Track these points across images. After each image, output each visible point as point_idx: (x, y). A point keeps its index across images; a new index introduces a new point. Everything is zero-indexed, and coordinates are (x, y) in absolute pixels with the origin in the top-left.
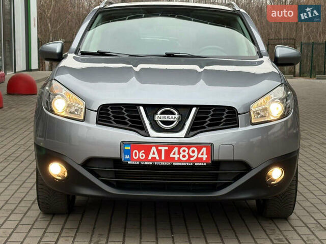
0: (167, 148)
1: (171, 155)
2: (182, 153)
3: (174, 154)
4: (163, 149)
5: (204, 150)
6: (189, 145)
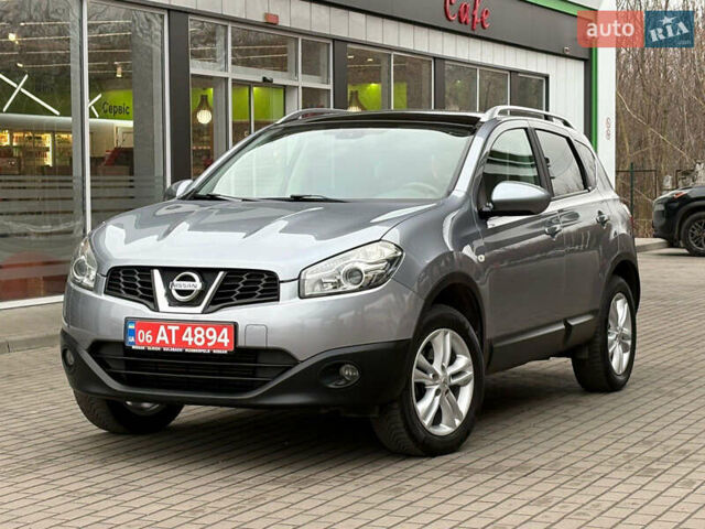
0: (177, 328)
1: (184, 339)
2: (197, 336)
3: (187, 336)
4: (174, 328)
5: (225, 331)
6: (206, 325)
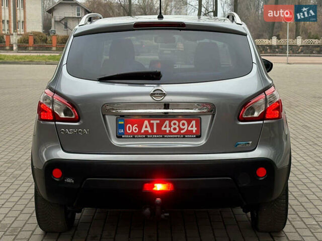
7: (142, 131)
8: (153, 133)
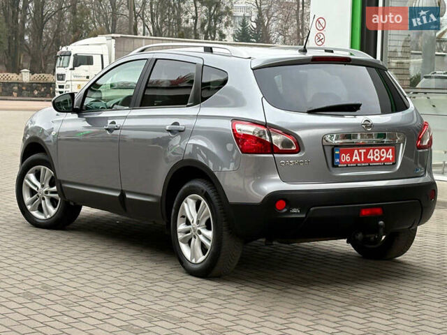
7: (353, 160)
8: (361, 162)
